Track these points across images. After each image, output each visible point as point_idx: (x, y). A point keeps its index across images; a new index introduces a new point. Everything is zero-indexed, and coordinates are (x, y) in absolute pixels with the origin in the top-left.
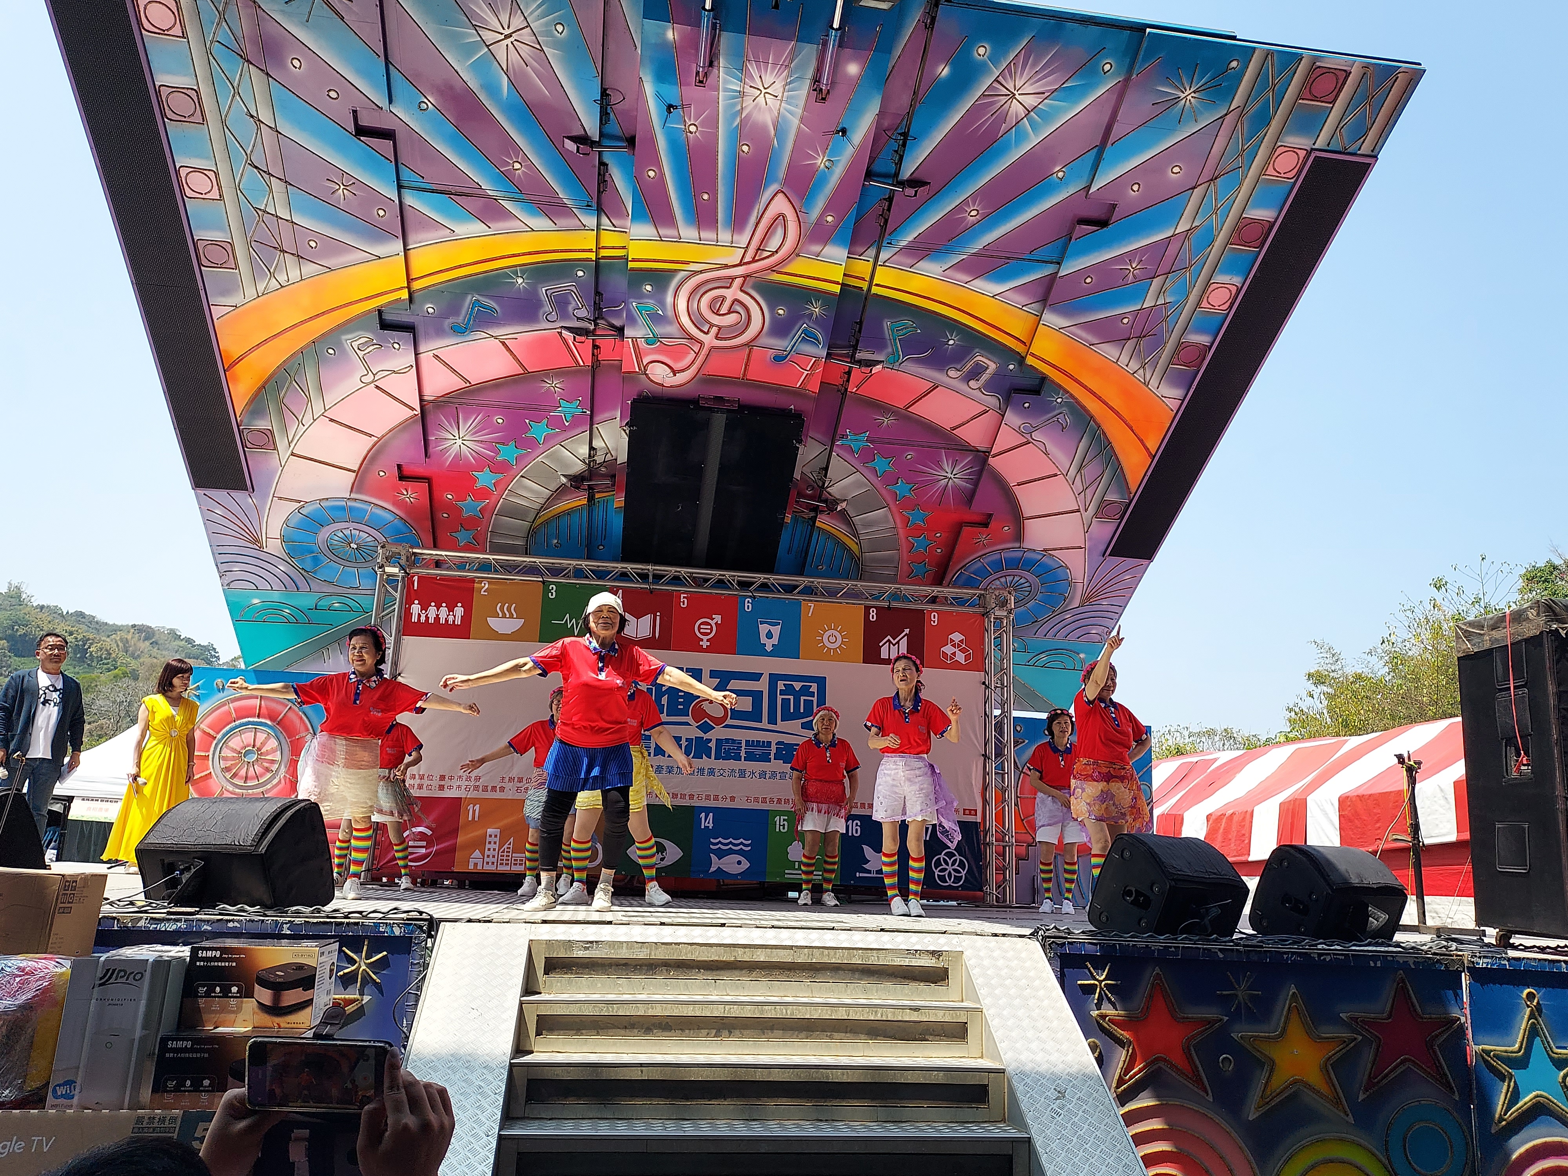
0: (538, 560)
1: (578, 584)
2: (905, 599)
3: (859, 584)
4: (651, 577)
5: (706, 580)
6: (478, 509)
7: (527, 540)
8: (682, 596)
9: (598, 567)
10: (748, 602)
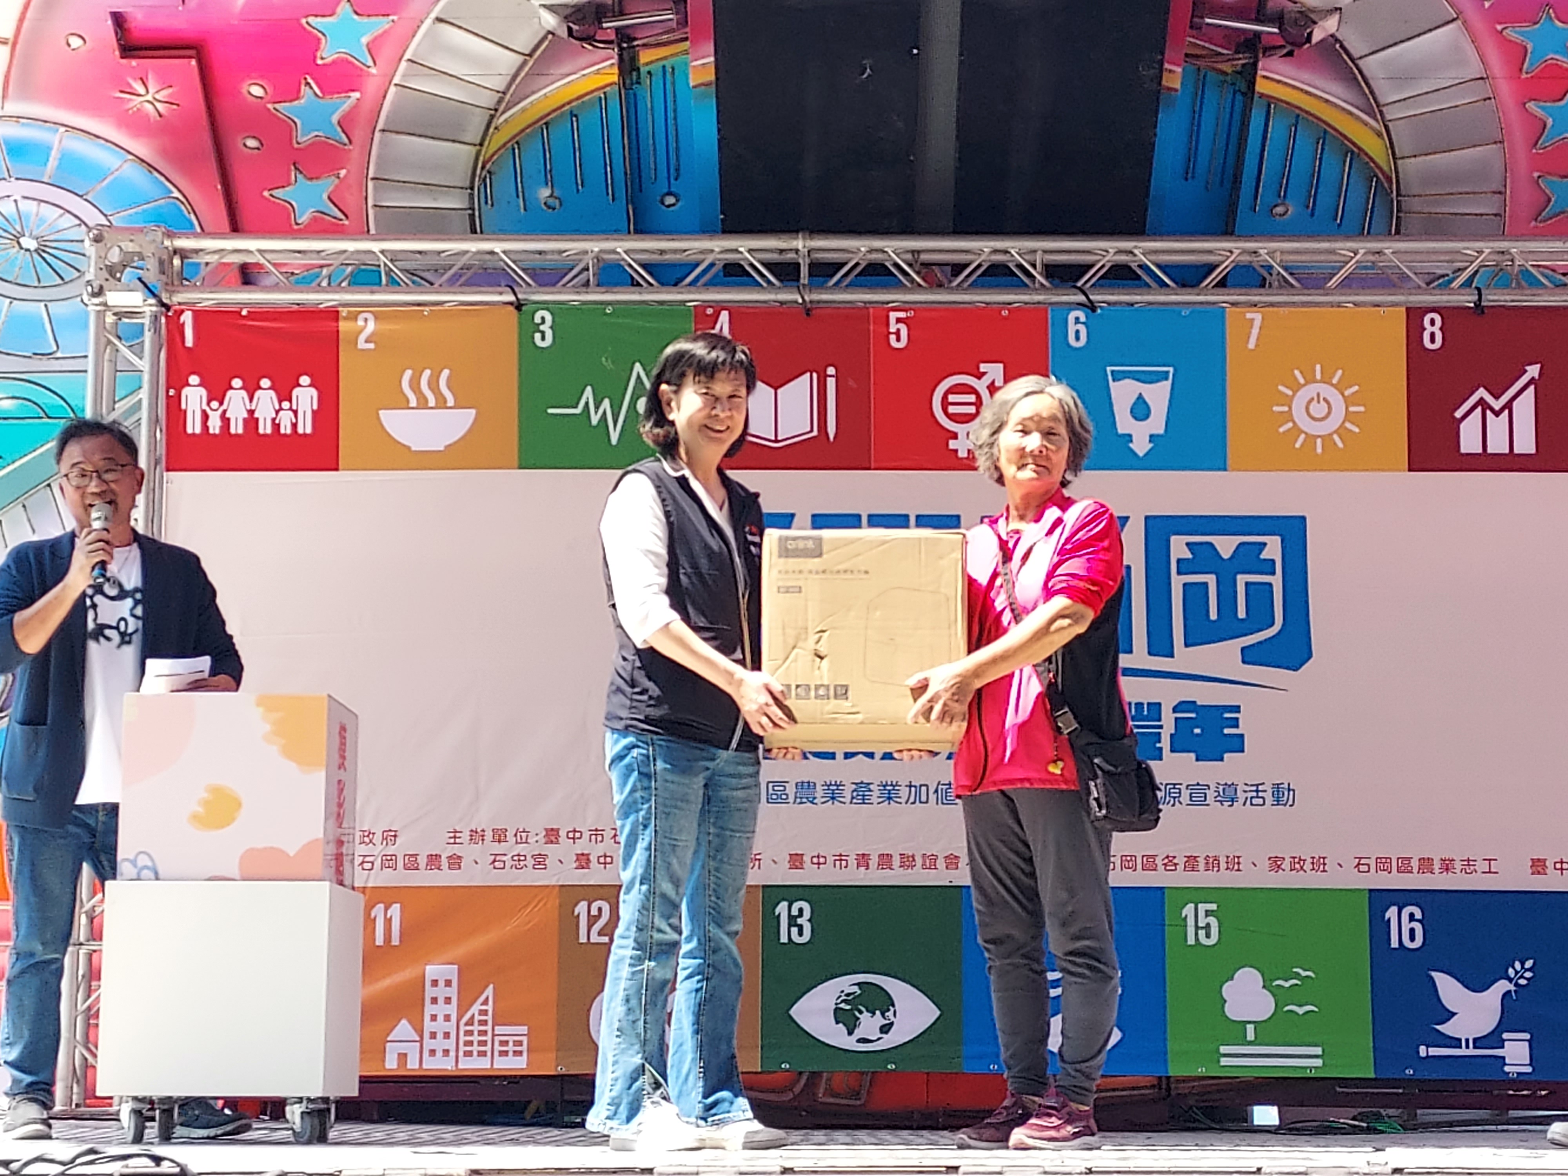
0: (498, 247)
1: (609, 303)
2: (1526, 280)
3: (1389, 247)
4: (804, 271)
5: (957, 268)
6: (335, 119)
7: (471, 196)
8: (893, 315)
9: (662, 252)
10: (1077, 321)
